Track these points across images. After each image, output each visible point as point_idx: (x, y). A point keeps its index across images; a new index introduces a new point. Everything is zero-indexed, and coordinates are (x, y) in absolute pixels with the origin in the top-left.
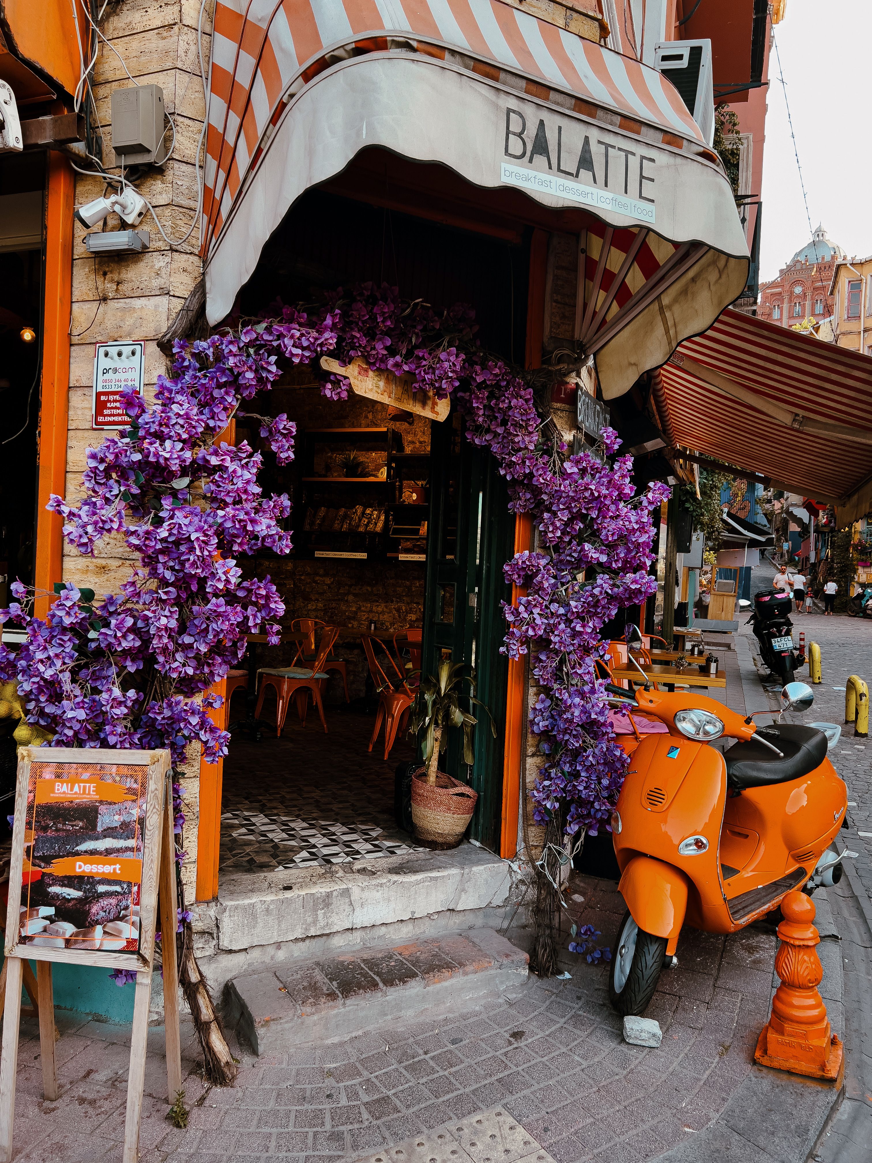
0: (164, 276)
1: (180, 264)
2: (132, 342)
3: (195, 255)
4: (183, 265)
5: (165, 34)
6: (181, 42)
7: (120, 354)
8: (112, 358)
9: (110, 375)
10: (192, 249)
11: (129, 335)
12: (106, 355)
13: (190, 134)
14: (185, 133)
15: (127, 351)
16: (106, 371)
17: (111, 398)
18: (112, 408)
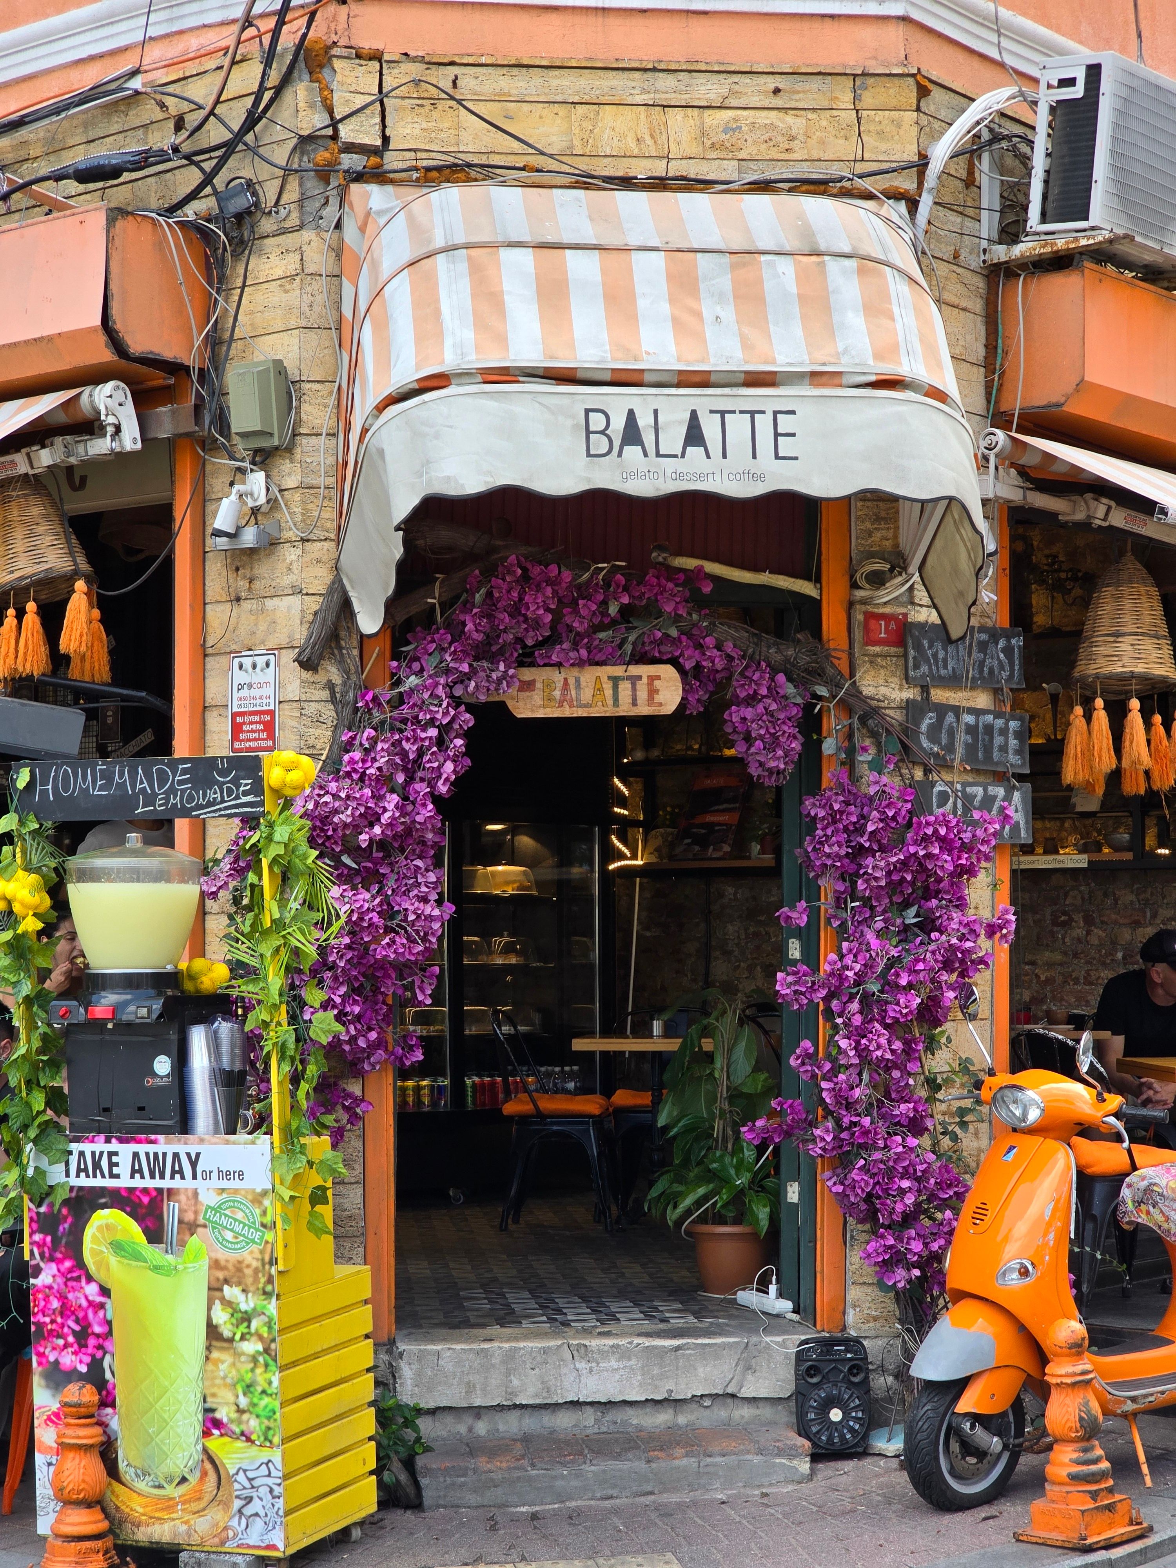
0: (296, 572)
1: (313, 556)
2: (265, 652)
3: (331, 540)
4: (317, 555)
5: (288, 287)
6: (305, 296)
7: (254, 666)
8: (246, 671)
9: (245, 692)
10: (327, 534)
11: (263, 642)
12: (241, 667)
13: (320, 400)
14: (313, 401)
15: (261, 661)
16: (241, 687)
17: (247, 719)
18: (248, 731)
